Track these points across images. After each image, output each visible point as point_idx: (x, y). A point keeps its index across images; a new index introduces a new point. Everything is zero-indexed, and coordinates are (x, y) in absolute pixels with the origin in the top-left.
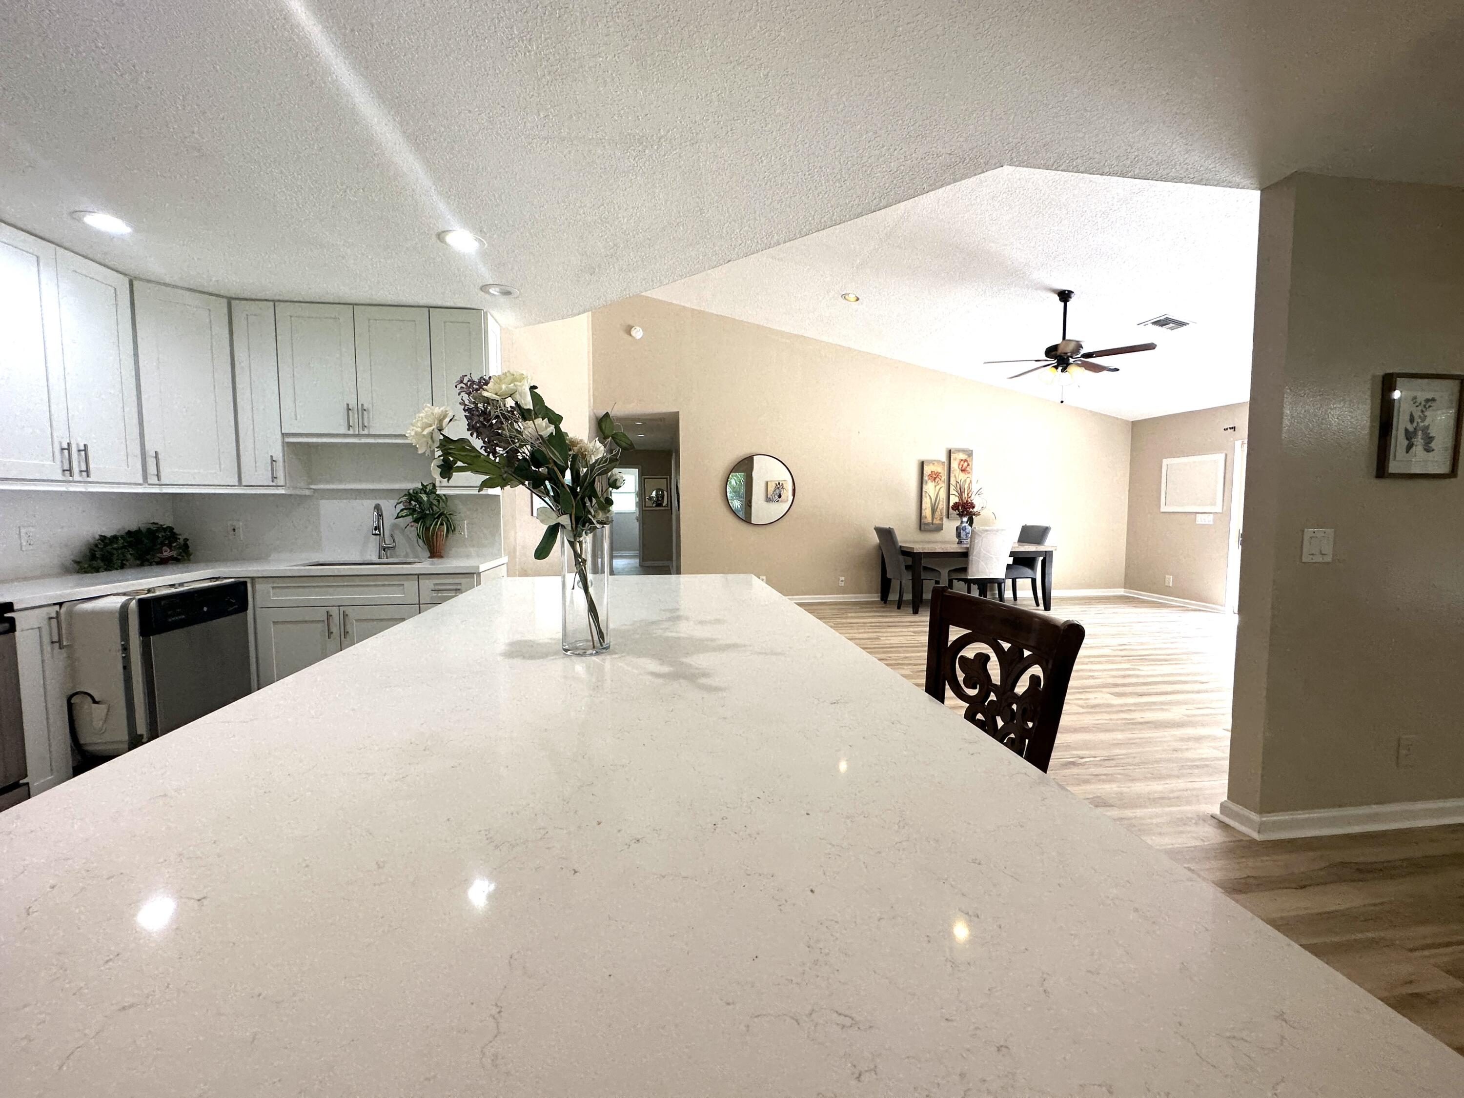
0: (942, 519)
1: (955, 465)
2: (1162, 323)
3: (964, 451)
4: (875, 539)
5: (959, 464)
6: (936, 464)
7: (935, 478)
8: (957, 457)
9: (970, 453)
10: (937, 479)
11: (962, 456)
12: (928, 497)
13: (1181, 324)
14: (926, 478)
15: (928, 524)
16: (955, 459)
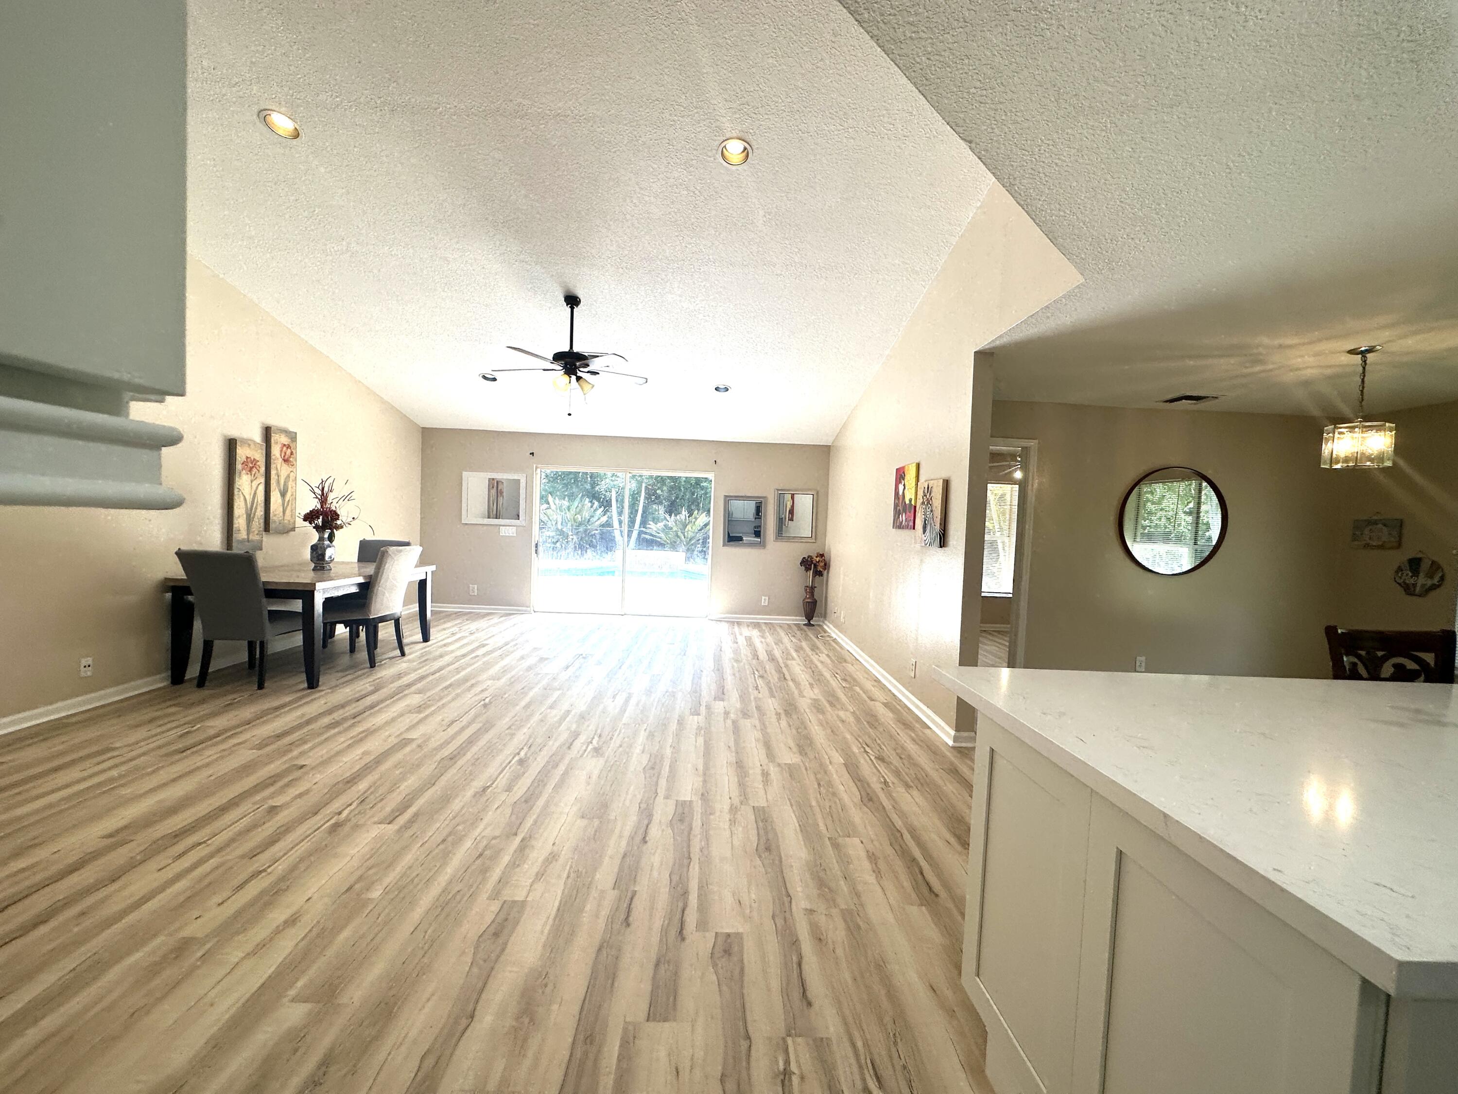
1: (276, 451)
3: (286, 432)
5: (281, 451)
6: (252, 446)
7: (251, 469)
8: (278, 440)
9: (293, 436)
10: (254, 470)
11: (284, 440)
12: (242, 498)
14: (239, 466)
16: (277, 443)
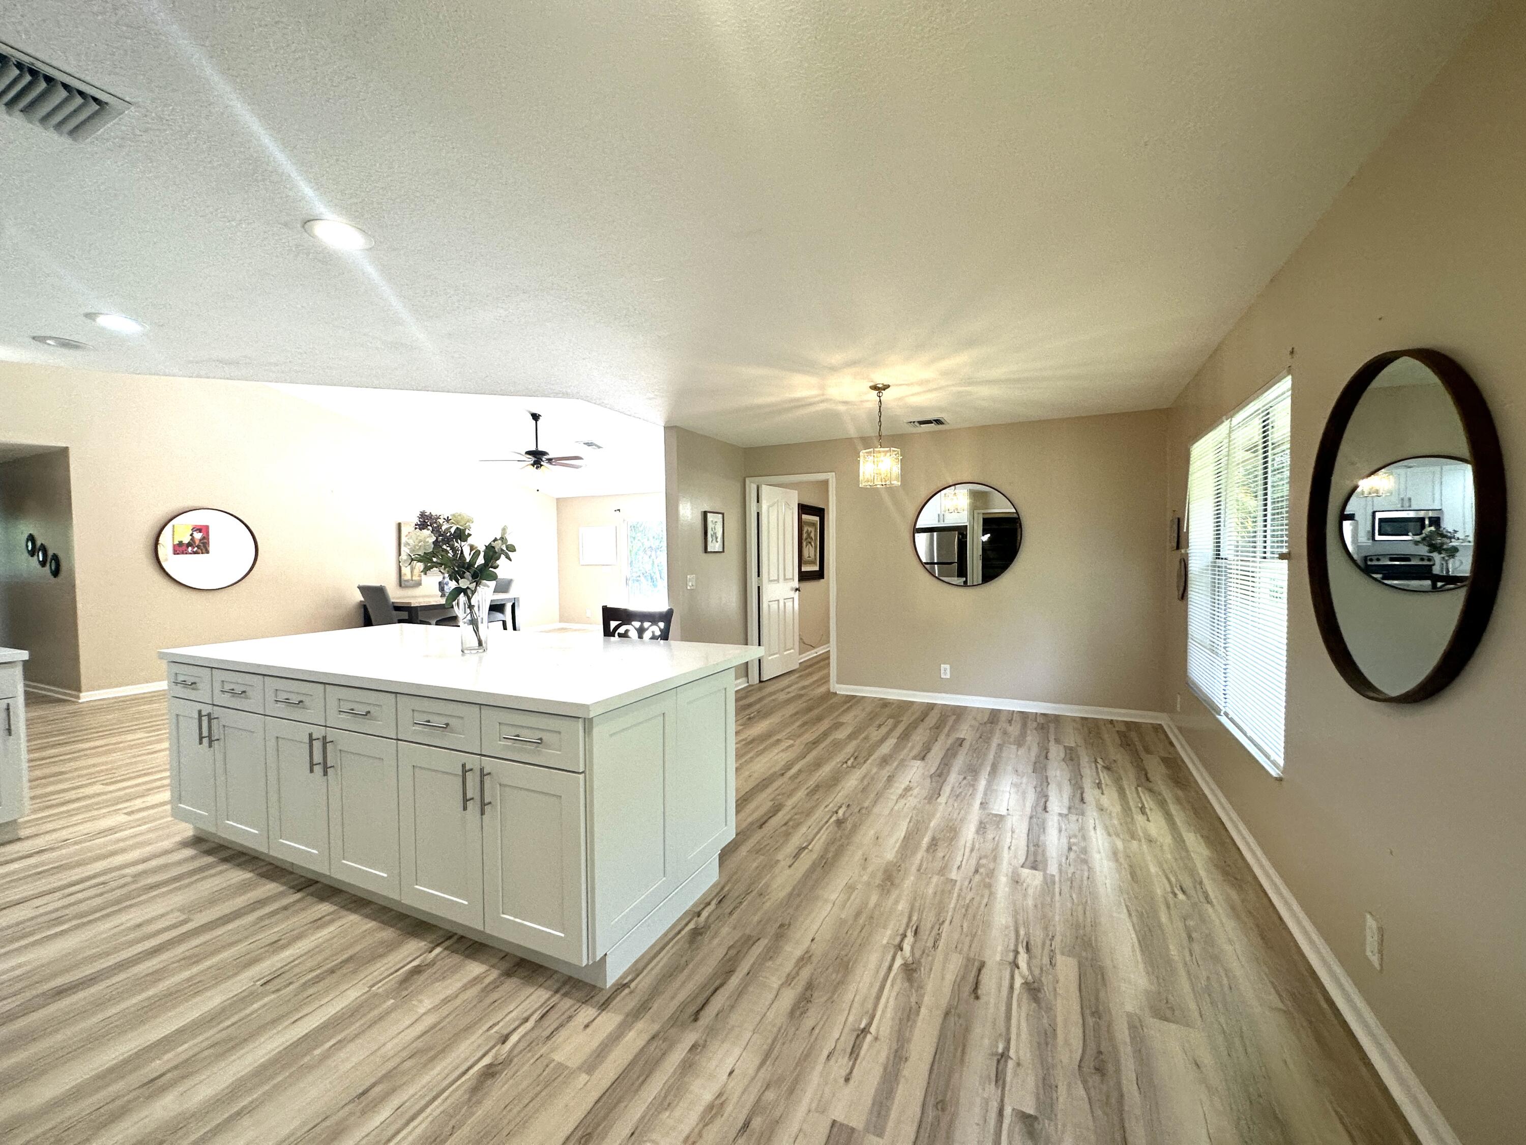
0: (420, 576)
2: (589, 444)
4: (359, 597)
13: (599, 447)
15: (407, 581)
